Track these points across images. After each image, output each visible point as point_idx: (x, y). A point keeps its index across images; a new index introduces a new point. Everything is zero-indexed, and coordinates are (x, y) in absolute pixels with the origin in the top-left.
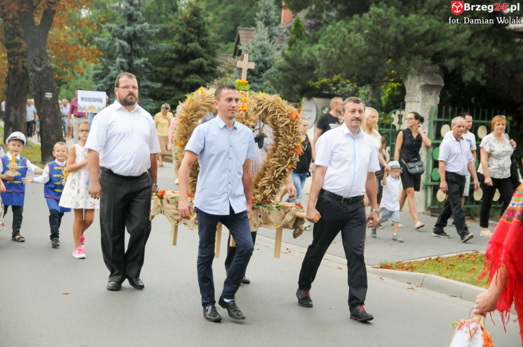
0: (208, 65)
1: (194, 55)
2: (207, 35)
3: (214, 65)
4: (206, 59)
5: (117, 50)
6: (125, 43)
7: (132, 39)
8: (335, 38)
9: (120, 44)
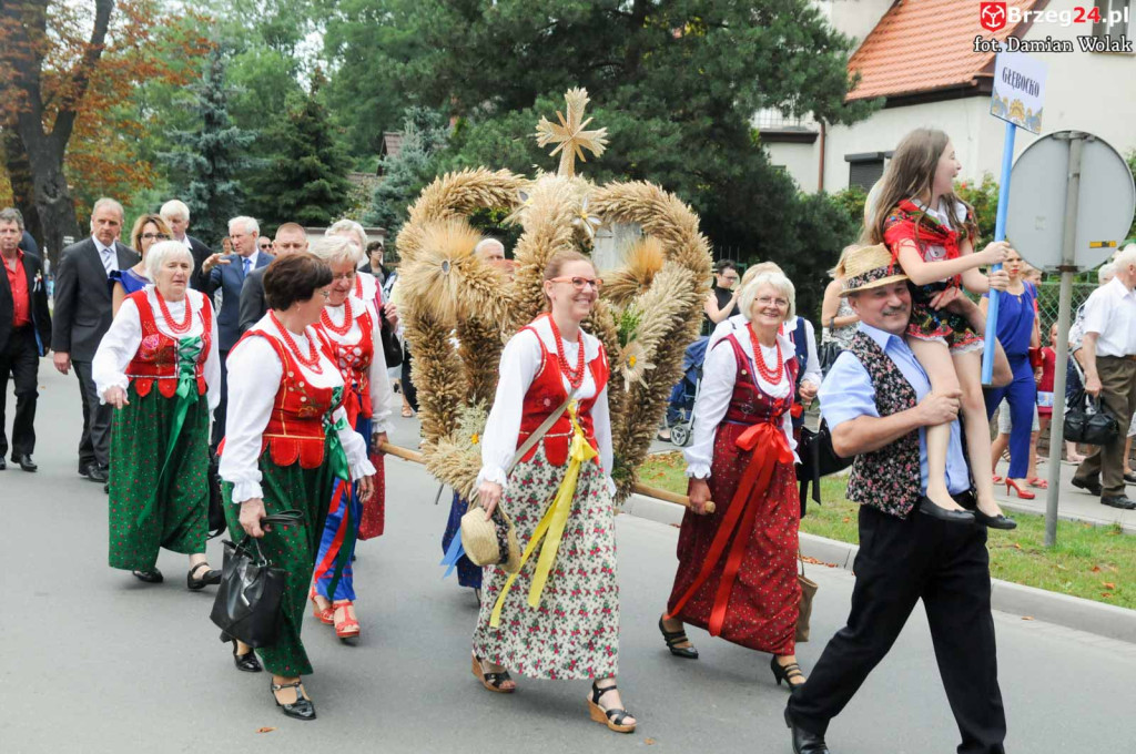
0: (334, 190)
1: (311, 174)
2: (331, 145)
3: (341, 189)
4: (330, 182)
5: (192, 169)
6: (203, 159)
7: (213, 152)
8: (483, 145)
9: (195, 160)
